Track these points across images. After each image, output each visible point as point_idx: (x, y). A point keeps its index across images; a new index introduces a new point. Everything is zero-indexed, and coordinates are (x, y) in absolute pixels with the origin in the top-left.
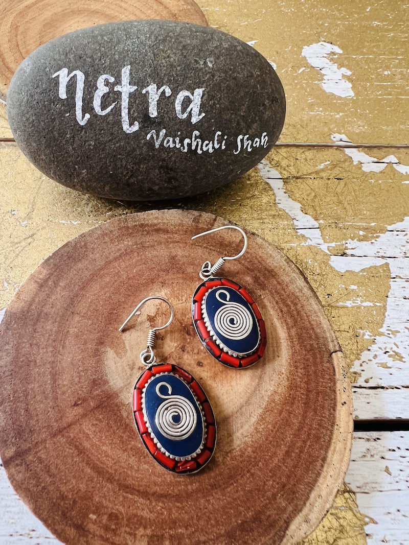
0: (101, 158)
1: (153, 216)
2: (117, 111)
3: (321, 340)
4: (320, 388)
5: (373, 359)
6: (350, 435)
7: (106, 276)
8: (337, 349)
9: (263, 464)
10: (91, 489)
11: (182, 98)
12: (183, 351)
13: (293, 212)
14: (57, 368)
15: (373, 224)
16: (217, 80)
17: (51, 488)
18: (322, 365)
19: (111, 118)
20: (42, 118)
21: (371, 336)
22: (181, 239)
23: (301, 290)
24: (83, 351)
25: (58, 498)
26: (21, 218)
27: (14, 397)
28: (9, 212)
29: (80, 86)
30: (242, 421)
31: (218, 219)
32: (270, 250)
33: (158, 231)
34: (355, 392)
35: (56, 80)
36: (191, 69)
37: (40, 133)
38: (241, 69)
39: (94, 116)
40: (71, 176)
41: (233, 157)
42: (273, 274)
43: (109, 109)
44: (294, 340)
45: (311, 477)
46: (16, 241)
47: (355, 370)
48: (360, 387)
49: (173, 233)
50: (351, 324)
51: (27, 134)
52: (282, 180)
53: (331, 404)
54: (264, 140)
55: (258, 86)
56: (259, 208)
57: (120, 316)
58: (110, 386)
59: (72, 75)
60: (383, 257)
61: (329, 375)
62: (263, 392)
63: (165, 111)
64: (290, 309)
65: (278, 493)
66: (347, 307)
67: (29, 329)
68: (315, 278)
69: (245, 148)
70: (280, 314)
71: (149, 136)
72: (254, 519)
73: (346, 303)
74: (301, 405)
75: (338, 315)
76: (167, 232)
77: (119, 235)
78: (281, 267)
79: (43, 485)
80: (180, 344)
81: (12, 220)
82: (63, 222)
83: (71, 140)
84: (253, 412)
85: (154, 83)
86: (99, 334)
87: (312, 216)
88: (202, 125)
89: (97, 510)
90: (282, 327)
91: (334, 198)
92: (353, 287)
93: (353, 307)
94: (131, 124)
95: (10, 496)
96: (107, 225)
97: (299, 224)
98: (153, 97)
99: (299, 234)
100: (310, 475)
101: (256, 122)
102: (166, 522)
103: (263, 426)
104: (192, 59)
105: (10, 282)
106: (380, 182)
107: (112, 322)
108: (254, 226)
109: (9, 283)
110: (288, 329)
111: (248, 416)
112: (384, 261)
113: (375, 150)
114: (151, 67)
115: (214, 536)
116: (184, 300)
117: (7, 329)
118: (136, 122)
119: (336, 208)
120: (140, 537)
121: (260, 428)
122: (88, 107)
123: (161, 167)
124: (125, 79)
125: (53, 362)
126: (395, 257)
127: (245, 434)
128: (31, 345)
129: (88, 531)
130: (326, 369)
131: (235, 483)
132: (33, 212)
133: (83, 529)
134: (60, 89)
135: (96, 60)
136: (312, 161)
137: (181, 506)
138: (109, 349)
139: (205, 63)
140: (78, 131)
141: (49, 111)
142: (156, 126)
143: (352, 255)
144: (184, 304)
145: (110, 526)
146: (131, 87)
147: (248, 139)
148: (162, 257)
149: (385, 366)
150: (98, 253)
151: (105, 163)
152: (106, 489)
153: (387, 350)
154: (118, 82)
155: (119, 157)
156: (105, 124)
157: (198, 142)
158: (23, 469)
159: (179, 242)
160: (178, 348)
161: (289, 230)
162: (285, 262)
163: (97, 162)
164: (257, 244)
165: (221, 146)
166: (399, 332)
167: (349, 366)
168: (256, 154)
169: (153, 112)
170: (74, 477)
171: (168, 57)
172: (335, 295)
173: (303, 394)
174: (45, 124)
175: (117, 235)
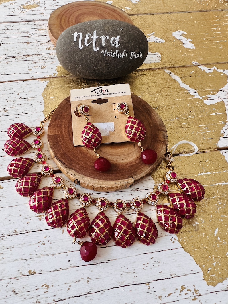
2: (92, 44)
11: (113, 39)
16: (124, 34)
19: (90, 46)
20: (68, 48)
29: (81, 37)
36: (115, 31)
37: (67, 53)
39: (85, 46)
41: (130, 60)
43: (89, 44)
54: (141, 55)
59: (78, 34)
63: (107, 44)
69: (134, 57)
71: (102, 52)
83: (77, 55)
85: (104, 35)
88: (119, 48)
98: (103, 39)
104: (116, 28)
114: (103, 31)
118: (98, 47)
122: (83, 43)
123: (106, 63)
124: (95, 34)
134: (74, 38)
135: (86, 29)
139: (120, 29)
140: (79, 51)
141: (70, 45)
142: (104, 48)
146: (97, 36)
147: (135, 54)
151: (87, 62)
155: (92, 59)
156: (88, 49)
165: (126, 56)
168: (138, 60)
169: (103, 44)
171: (108, 27)
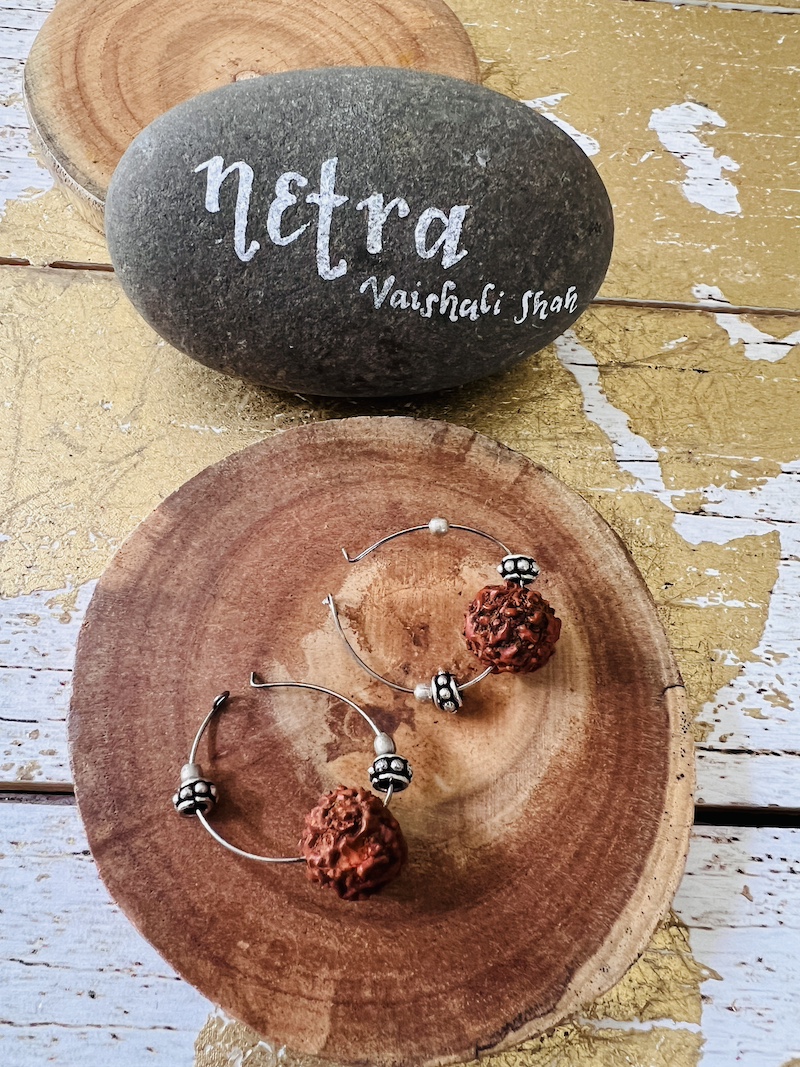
0: (274, 321)
1: (360, 427)
2: (309, 239)
3: (649, 667)
4: (641, 748)
5: (736, 702)
6: (687, 830)
7: (275, 532)
8: (676, 682)
9: (535, 872)
10: (240, 899)
11: (429, 221)
12: (407, 673)
13: (613, 429)
14: (186, 692)
15: (756, 459)
16: (492, 191)
17: (175, 895)
18: (648, 710)
19: (298, 250)
20: (172, 245)
21: (736, 661)
22: (411, 472)
23: (619, 576)
24: (230, 666)
25: (184, 912)
26: (120, 417)
27: (110, 739)
28: (97, 404)
29: (245, 190)
30: (504, 798)
31: (477, 438)
32: (569, 499)
33: (370, 454)
34: (701, 757)
35: (201, 178)
36: (447, 168)
37: (166, 272)
38: (538, 171)
39: (267, 246)
40: (217, 349)
41: (512, 328)
42: (572, 543)
43: (295, 235)
44: (602, 662)
45: (615, 897)
46: (110, 458)
47: (704, 720)
48: (711, 749)
49: (395, 459)
50: (702, 638)
51: (141, 270)
52: (596, 368)
53: (659, 776)
54: (571, 299)
55: (567, 203)
56: (551, 419)
57: (297, 605)
58: (276, 728)
59: (230, 169)
60: (769, 520)
61: (659, 727)
62: (542, 751)
63: (395, 243)
64: (598, 606)
65: (558, 921)
66: (698, 608)
67: (137, 621)
68: (646, 552)
69: (534, 313)
70: (580, 616)
71: (364, 287)
72: (516, 960)
73: (696, 599)
74: (606, 775)
75: (681, 621)
76: (385, 457)
77: (299, 460)
78: (586, 531)
79: (160, 889)
80: (401, 661)
81: (104, 420)
82: (197, 427)
83: (223, 287)
84: (523, 783)
85: (379, 193)
86: (260, 636)
87: (646, 437)
88: (461, 271)
89: (251, 934)
90: (582, 639)
91: (688, 407)
92: (711, 572)
93: (708, 608)
94: (333, 264)
95: (99, 904)
96: (278, 440)
97: (622, 452)
98: (376, 218)
99: (621, 470)
100: (615, 894)
101: (558, 266)
102: (367, 958)
103: (538, 809)
104: (449, 149)
105: (100, 533)
106: (776, 380)
107: (283, 616)
108: (540, 452)
109: (99, 536)
110: (593, 642)
111: (514, 790)
112: (769, 528)
113: (772, 319)
114: (374, 162)
115: (446, 986)
116: (411, 583)
117: (99, 619)
118: (342, 261)
119: (691, 425)
120: (321, 982)
121: (534, 812)
122: (256, 230)
123: (383, 341)
124: (327, 181)
125: (178, 682)
126: (791, 522)
127: (507, 820)
128: (141, 650)
129: (234, 968)
130: (654, 717)
131: (486, 900)
132: (141, 405)
133: (228, 966)
134: (208, 193)
135: (276, 143)
136: (654, 334)
137: (393, 934)
138: (276, 663)
139: (473, 159)
140: (236, 271)
141: (185, 232)
142: (378, 268)
143: (715, 515)
144: (411, 591)
145: (273, 962)
146: (338, 196)
147: (541, 299)
148: (375, 502)
149: (757, 715)
150: (261, 490)
151: (283, 329)
152: (266, 900)
153: (762, 687)
154: (314, 186)
155: (307, 320)
156: (285, 262)
157: (451, 301)
158: (126, 860)
159: (405, 477)
160: (398, 668)
161: (604, 463)
162: (593, 524)
163: (268, 328)
164: (545, 486)
165: (492, 309)
166: (785, 656)
167: (694, 712)
168: (555, 323)
169: (375, 245)
170: (213, 879)
171: (408, 144)
172: (679, 586)
173: (611, 756)
174: (176, 255)
175: (296, 459)
